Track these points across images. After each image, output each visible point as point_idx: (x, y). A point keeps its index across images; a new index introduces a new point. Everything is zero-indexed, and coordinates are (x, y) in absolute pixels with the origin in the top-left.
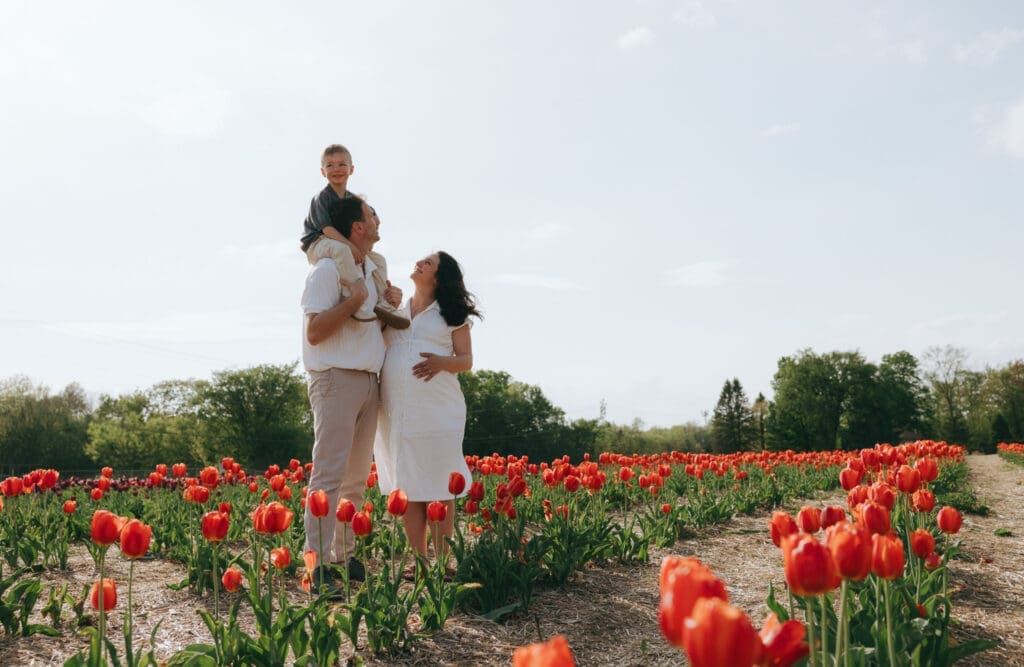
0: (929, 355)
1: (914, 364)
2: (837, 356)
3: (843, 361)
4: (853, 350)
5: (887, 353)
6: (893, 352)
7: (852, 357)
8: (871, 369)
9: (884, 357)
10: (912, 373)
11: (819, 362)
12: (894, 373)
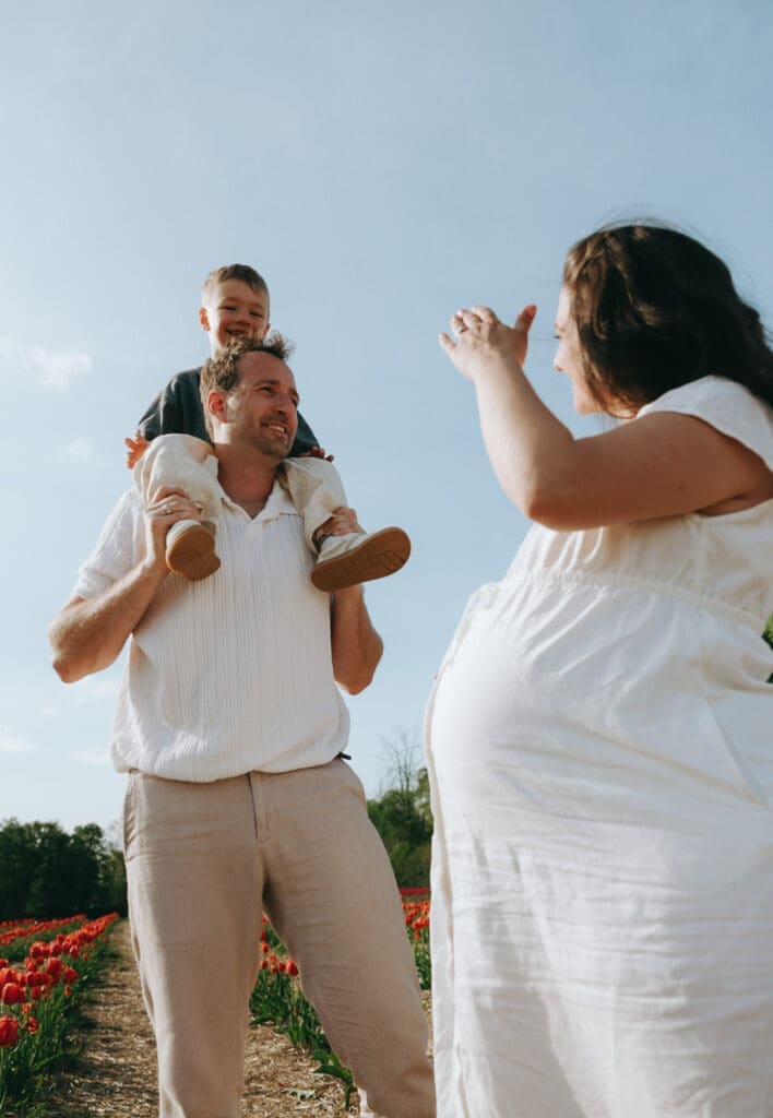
0: (113, 828)
1: (100, 834)
2: (37, 826)
3: (43, 830)
4: (54, 822)
5: (79, 825)
6: (84, 824)
7: (52, 827)
8: (64, 838)
9: (77, 828)
10: (98, 842)
11: (21, 831)
12: (84, 842)
